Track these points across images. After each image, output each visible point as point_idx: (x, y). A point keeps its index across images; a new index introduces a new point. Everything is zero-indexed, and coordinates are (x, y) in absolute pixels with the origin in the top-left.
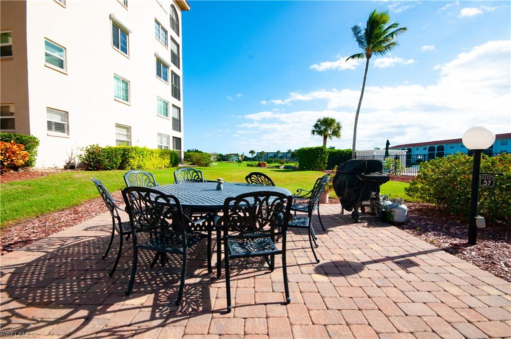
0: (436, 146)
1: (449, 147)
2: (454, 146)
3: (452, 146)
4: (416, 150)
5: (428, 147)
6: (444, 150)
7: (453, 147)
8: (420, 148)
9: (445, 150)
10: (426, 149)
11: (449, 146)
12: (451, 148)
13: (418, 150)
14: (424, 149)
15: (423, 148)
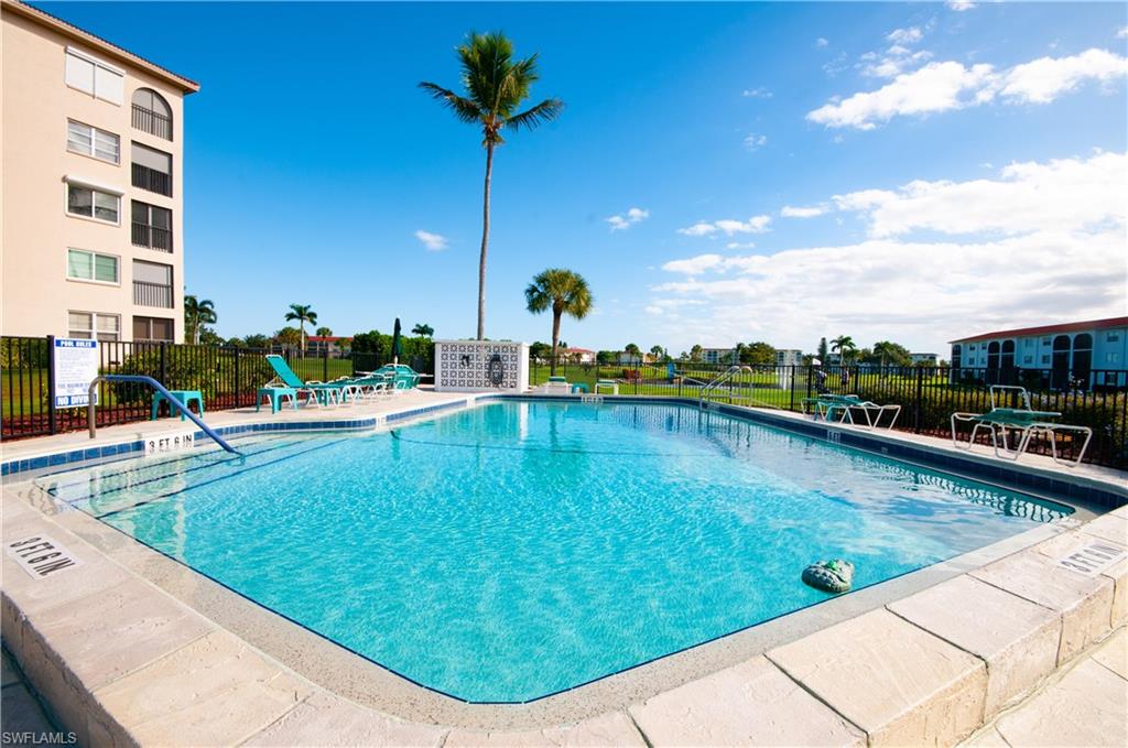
0: (1072, 336)
1: (1106, 339)
2: (1117, 334)
3: (1111, 335)
4: (1026, 345)
5: (1053, 337)
6: (1090, 347)
7: (1115, 339)
8: (1035, 340)
9: (1093, 345)
10: (1049, 343)
11: (1104, 335)
12: (1110, 340)
13: (1031, 345)
14: (1045, 344)
15: (1041, 340)
